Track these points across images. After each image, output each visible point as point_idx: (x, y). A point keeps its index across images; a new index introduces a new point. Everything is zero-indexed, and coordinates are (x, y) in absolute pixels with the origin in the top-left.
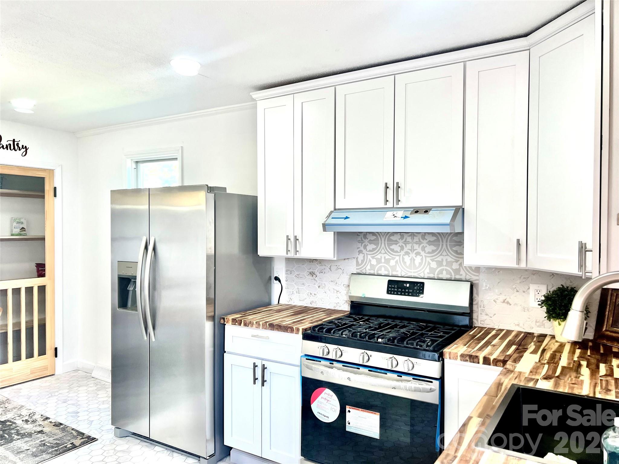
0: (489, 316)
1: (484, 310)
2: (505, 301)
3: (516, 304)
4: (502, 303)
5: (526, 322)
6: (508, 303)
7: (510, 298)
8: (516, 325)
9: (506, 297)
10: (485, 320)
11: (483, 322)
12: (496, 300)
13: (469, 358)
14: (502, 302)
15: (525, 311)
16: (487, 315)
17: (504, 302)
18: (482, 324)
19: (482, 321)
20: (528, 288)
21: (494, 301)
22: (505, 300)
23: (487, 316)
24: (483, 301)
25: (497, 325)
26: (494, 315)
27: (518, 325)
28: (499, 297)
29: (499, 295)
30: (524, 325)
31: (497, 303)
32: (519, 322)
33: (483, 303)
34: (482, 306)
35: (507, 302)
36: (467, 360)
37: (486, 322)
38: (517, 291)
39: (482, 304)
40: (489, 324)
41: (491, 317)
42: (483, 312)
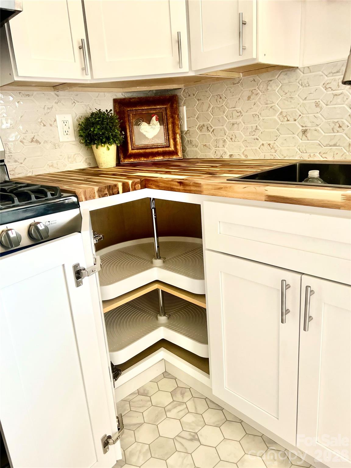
0: (18, 162)
1: (11, 155)
2: (34, 140)
3: (46, 142)
4: (31, 143)
5: (59, 161)
6: (37, 142)
7: (38, 135)
8: (50, 166)
9: (34, 134)
10: (15, 169)
11: (14, 172)
12: (23, 140)
13: (108, 191)
14: (30, 141)
15: (56, 148)
16: (16, 161)
17: (32, 141)
18: (13, 175)
19: (11, 171)
20: (54, 120)
21: (20, 142)
22: (34, 138)
23: (17, 163)
24: (7, 144)
25: (30, 172)
26: (24, 161)
27: (52, 166)
28: (26, 136)
29: (25, 133)
30: (57, 164)
31: (25, 144)
32: (52, 162)
33: (8, 147)
34: (8, 150)
35: (35, 141)
36: (107, 194)
37: (17, 171)
38: (44, 125)
39: (7, 149)
40: (21, 173)
41: (22, 163)
42: (10, 159)
